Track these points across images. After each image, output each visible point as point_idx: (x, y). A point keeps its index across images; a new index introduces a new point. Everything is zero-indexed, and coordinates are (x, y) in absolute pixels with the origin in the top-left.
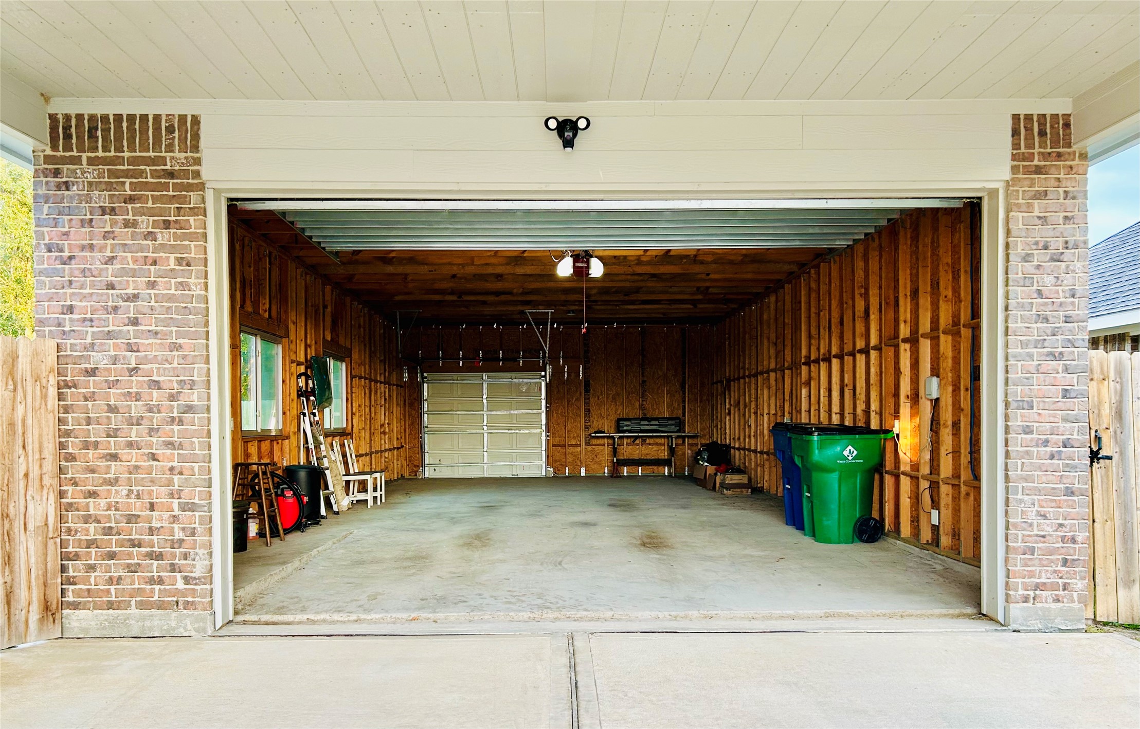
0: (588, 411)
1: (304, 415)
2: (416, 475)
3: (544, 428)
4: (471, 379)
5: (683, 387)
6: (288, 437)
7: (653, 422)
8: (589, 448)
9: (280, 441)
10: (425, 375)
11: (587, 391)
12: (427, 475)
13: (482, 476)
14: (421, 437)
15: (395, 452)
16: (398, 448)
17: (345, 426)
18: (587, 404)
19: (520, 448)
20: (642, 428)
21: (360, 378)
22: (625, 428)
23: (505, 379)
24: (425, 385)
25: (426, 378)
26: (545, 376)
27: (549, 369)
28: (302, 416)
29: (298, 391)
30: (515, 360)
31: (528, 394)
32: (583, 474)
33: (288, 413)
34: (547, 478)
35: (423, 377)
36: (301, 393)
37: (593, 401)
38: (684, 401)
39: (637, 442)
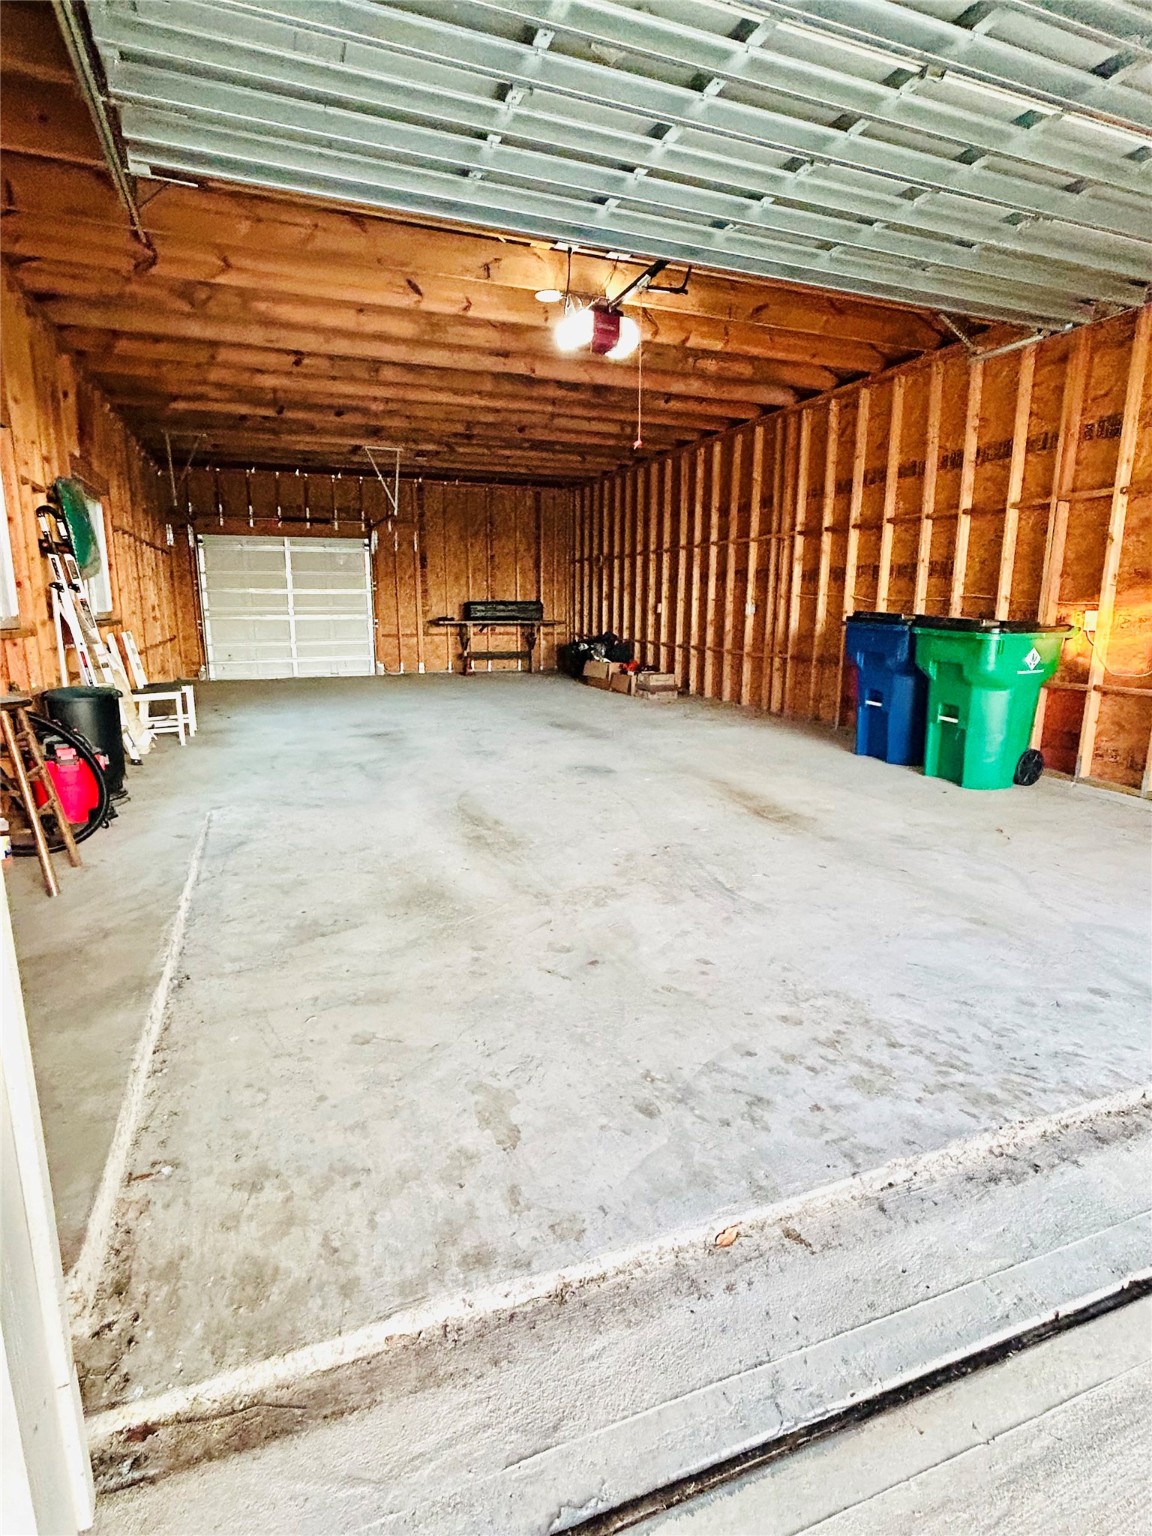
0: (425, 591)
1: (59, 588)
2: (197, 675)
3: (370, 612)
4: (267, 546)
5: (537, 566)
6: (33, 633)
7: (510, 608)
8: (428, 639)
9: (19, 641)
10: (200, 537)
11: (423, 566)
12: (213, 676)
13: (291, 676)
14: (201, 625)
15: (169, 644)
16: (171, 640)
17: (110, 609)
18: (424, 582)
19: (340, 639)
20: (498, 614)
21: (124, 532)
22: (479, 614)
23: (314, 547)
24: (201, 551)
25: (201, 541)
26: (369, 545)
27: (375, 535)
28: (54, 591)
29: (41, 542)
30: (327, 521)
31: (347, 567)
32: (422, 671)
33: (26, 584)
34: (377, 677)
35: (197, 541)
36: (45, 548)
37: (431, 580)
38: (538, 582)
39: (485, 631)
